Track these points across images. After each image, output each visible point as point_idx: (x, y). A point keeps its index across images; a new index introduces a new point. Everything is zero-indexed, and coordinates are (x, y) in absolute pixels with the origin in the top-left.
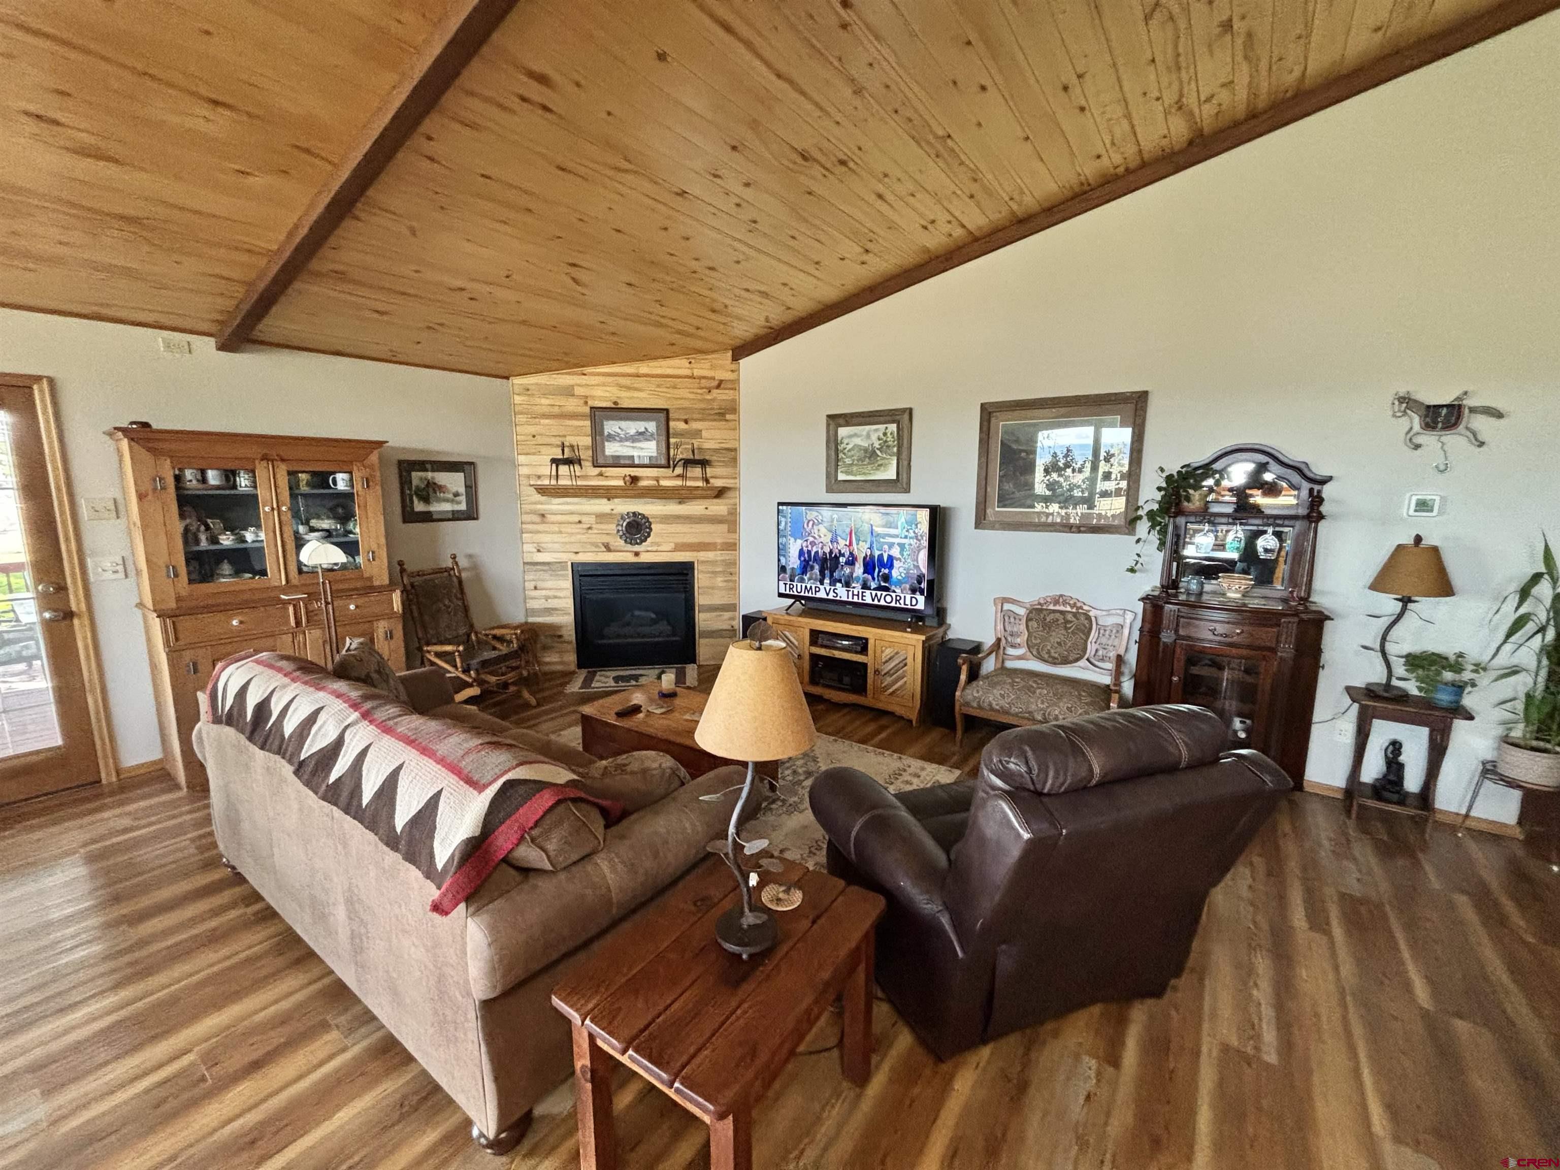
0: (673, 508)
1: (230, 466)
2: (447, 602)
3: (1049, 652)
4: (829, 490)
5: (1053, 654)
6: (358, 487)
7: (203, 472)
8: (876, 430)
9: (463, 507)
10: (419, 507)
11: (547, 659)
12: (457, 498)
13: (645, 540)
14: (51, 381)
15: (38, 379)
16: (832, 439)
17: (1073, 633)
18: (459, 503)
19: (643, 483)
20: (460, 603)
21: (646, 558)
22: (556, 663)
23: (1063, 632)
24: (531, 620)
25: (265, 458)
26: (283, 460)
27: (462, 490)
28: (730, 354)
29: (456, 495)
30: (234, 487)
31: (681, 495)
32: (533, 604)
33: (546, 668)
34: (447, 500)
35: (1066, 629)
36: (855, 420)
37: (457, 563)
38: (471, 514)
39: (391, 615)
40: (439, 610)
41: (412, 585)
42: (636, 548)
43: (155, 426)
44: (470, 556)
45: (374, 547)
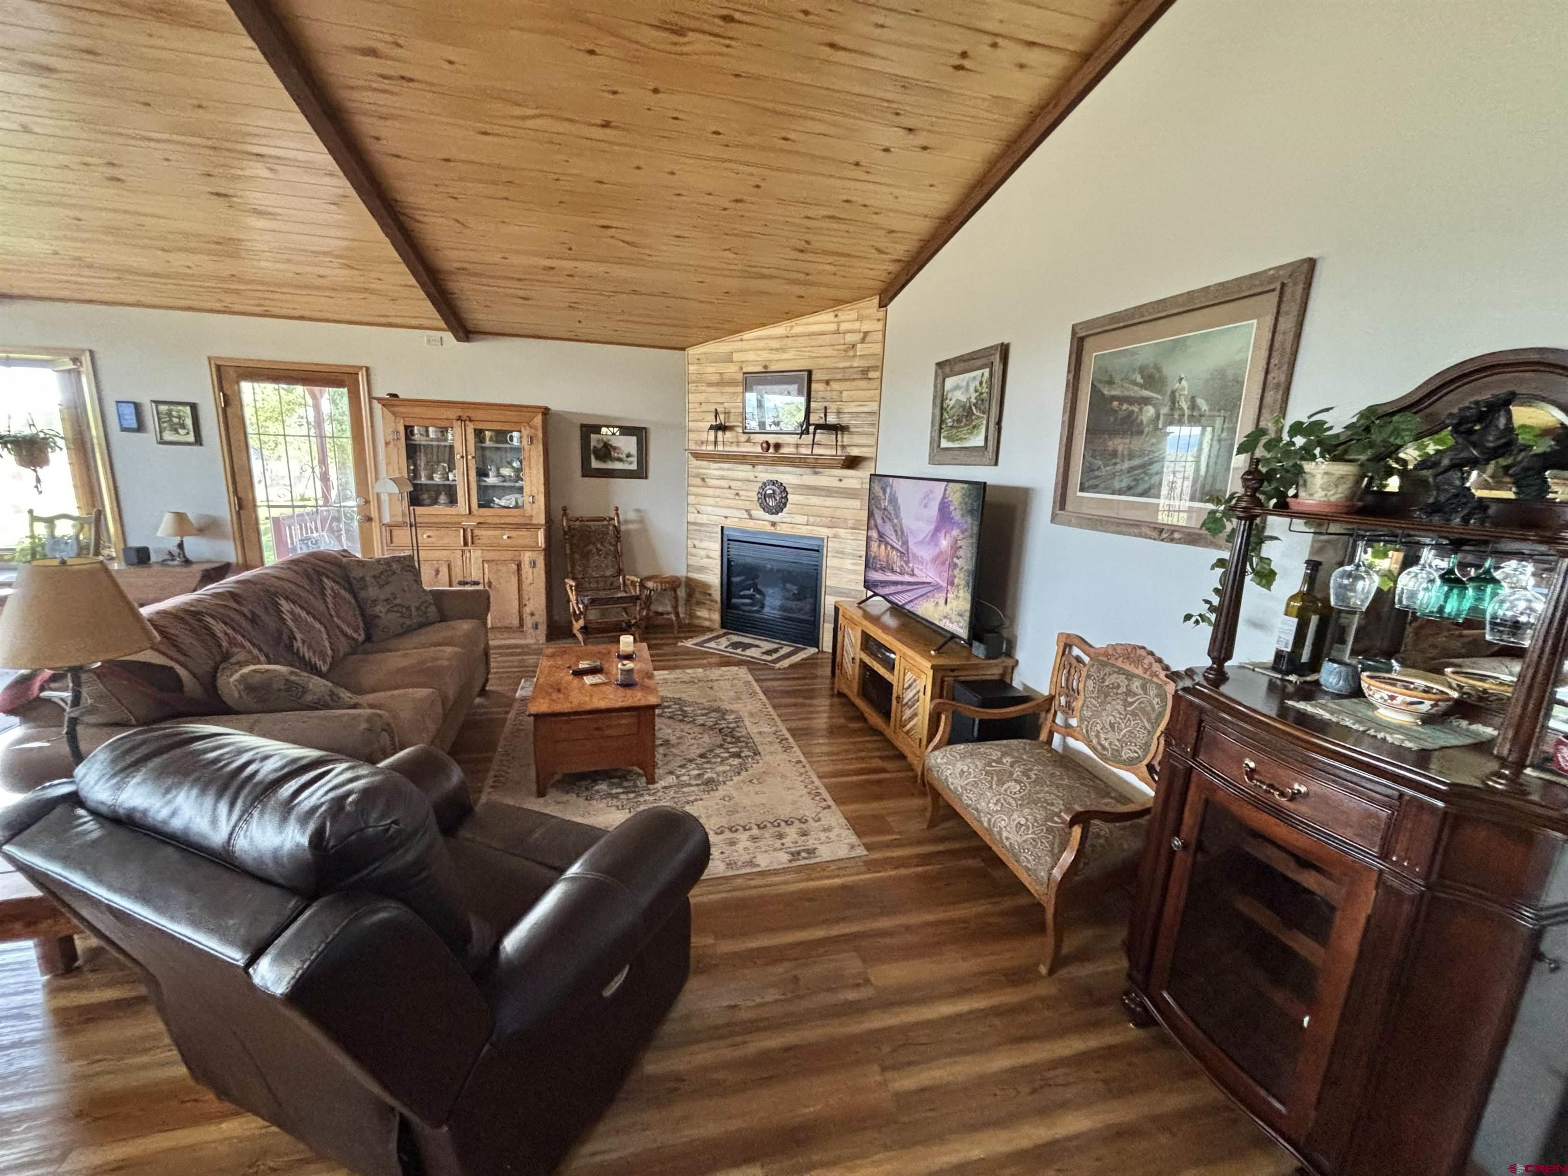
0: (808, 478)
1: (444, 424)
2: (599, 546)
3: (1097, 736)
4: (932, 461)
5: (1103, 742)
6: (525, 442)
7: (427, 428)
8: (974, 378)
9: (634, 467)
10: (595, 464)
11: (699, 614)
12: (630, 459)
13: (782, 510)
14: (367, 369)
15: (361, 368)
16: (939, 394)
17: (1134, 714)
18: (631, 463)
19: (784, 450)
20: (612, 548)
21: (783, 529)
22: (706, 619)
23: (1120, 707)
24: (691, 575)
25: (459, 418)
26: (471, 421)
27: (634, 451)
28: (876, 300)
29: (629, 456)
30: (446, 440)
31: (815, 464)
32: (693, 561)
33: (696, 622)
34: (620, 460)
35: (1126, 704)
36: (957, 368)
37: (618, 515)
38: (641, 473)
39: (533, 548)
40: (590, 551)
41: (569, 527)
42: (774, 518)
43: (401, 396)
44: (638, 511)
45: (534, 492)
